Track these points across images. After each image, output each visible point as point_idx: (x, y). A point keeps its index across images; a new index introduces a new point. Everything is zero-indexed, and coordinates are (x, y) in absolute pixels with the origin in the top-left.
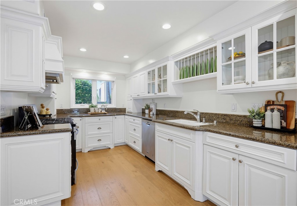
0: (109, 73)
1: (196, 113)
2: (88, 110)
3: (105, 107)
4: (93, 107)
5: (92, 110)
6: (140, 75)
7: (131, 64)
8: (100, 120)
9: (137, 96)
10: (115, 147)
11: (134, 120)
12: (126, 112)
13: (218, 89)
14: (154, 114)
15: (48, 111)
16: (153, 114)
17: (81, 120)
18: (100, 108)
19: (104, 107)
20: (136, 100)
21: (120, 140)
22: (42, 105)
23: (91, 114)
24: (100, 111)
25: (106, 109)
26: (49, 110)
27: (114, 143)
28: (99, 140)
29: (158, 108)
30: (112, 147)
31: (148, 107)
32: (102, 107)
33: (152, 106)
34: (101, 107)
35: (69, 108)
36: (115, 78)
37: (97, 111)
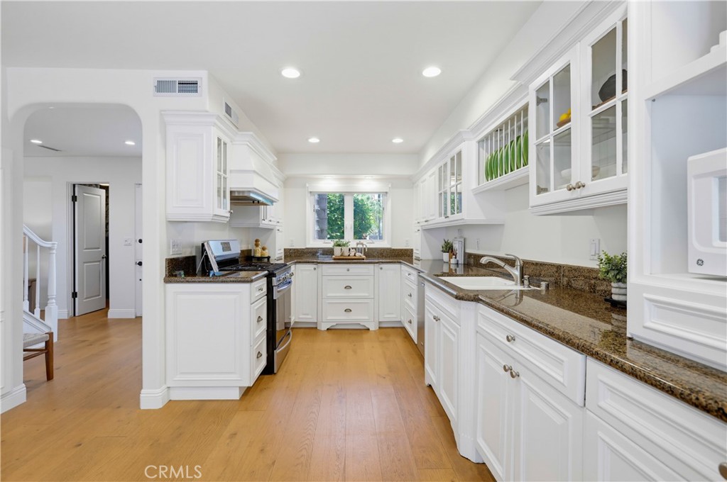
0: (375, 177)
1: (511, 263)
2: (329, 252)
3: (364, 246)
4: (339, 245)
5: (337, 252)
6: (430, 176)
7: (418, 153)
8: (348, 270)
9: (426, 223)
10: (380, 328)
11: (409, 274)
12: (414, 257)
13: (531, 204)
14: (460, 262)
15: (264, 252)
16: (457, 264)
17: (315, 269)
18: (353, 249)
19: (361, 246)
20: (429, 231)
21: (391, 316)
22: (257, 241)
23: (335, 259)
24: (352, 254)
25: (365, 249)
26: (267, 251)
27: (377, 320)
28: (348, 311)
29: (469, 251)
30: (373, 327)
31: (449, 248)
32: (359, 246)
33: (456, 246)
34: (355, 246)
35: (304, 248)
36: (390, 186)
37: (346, 254)
